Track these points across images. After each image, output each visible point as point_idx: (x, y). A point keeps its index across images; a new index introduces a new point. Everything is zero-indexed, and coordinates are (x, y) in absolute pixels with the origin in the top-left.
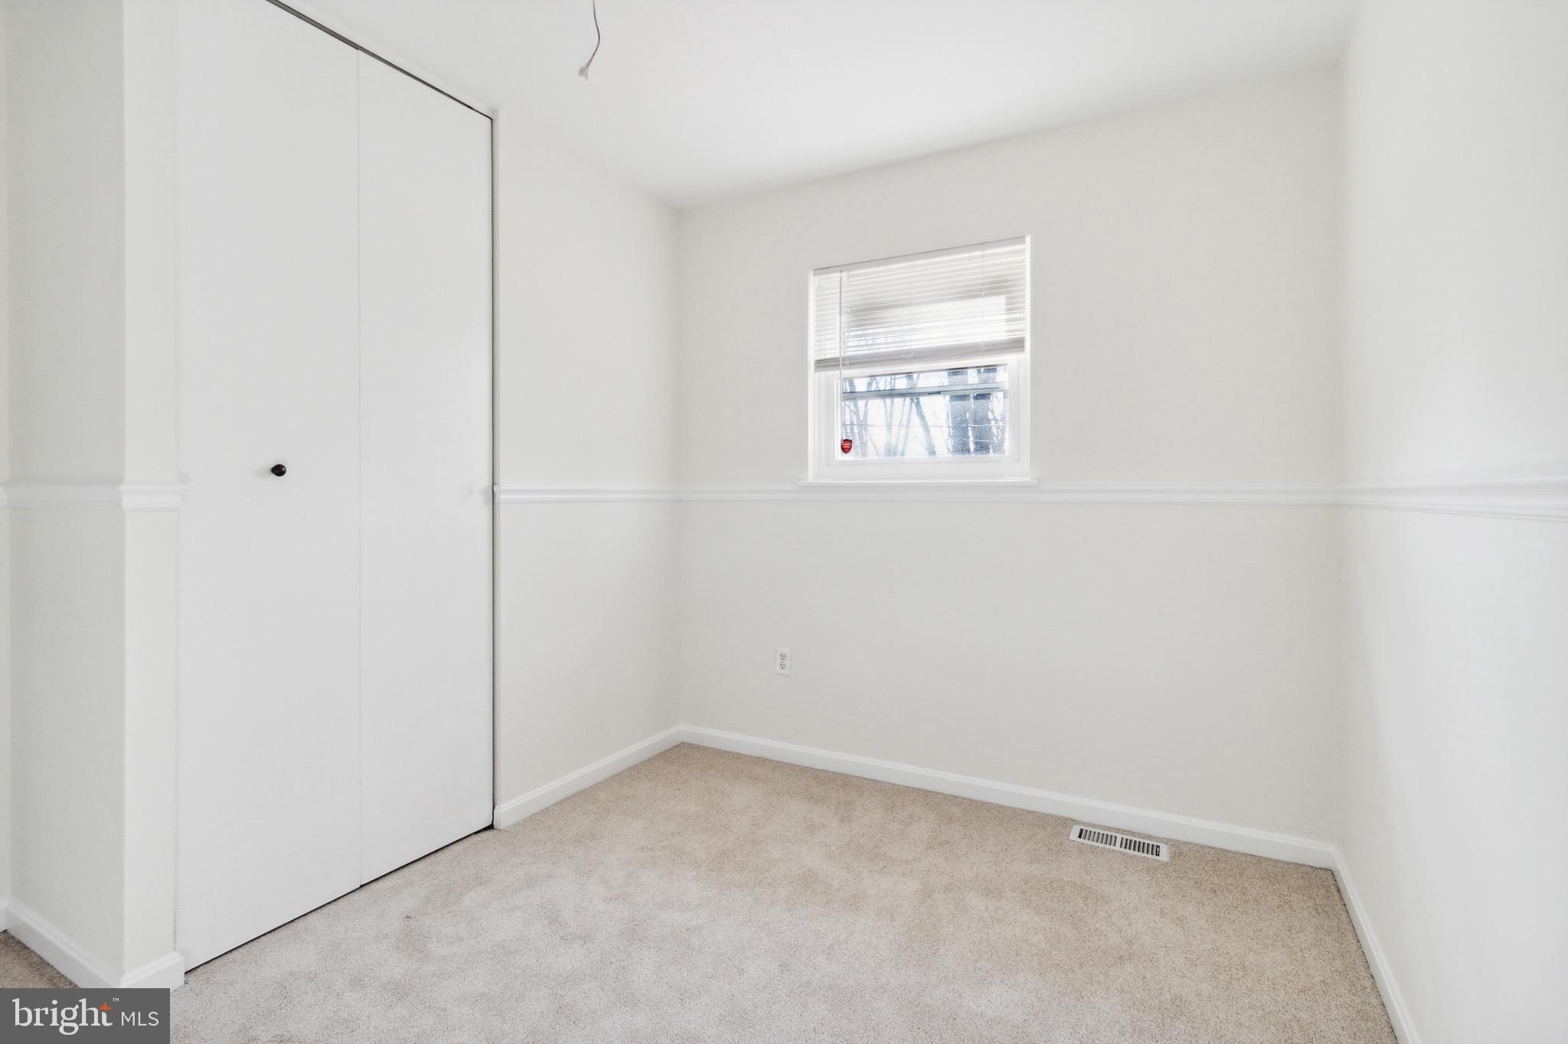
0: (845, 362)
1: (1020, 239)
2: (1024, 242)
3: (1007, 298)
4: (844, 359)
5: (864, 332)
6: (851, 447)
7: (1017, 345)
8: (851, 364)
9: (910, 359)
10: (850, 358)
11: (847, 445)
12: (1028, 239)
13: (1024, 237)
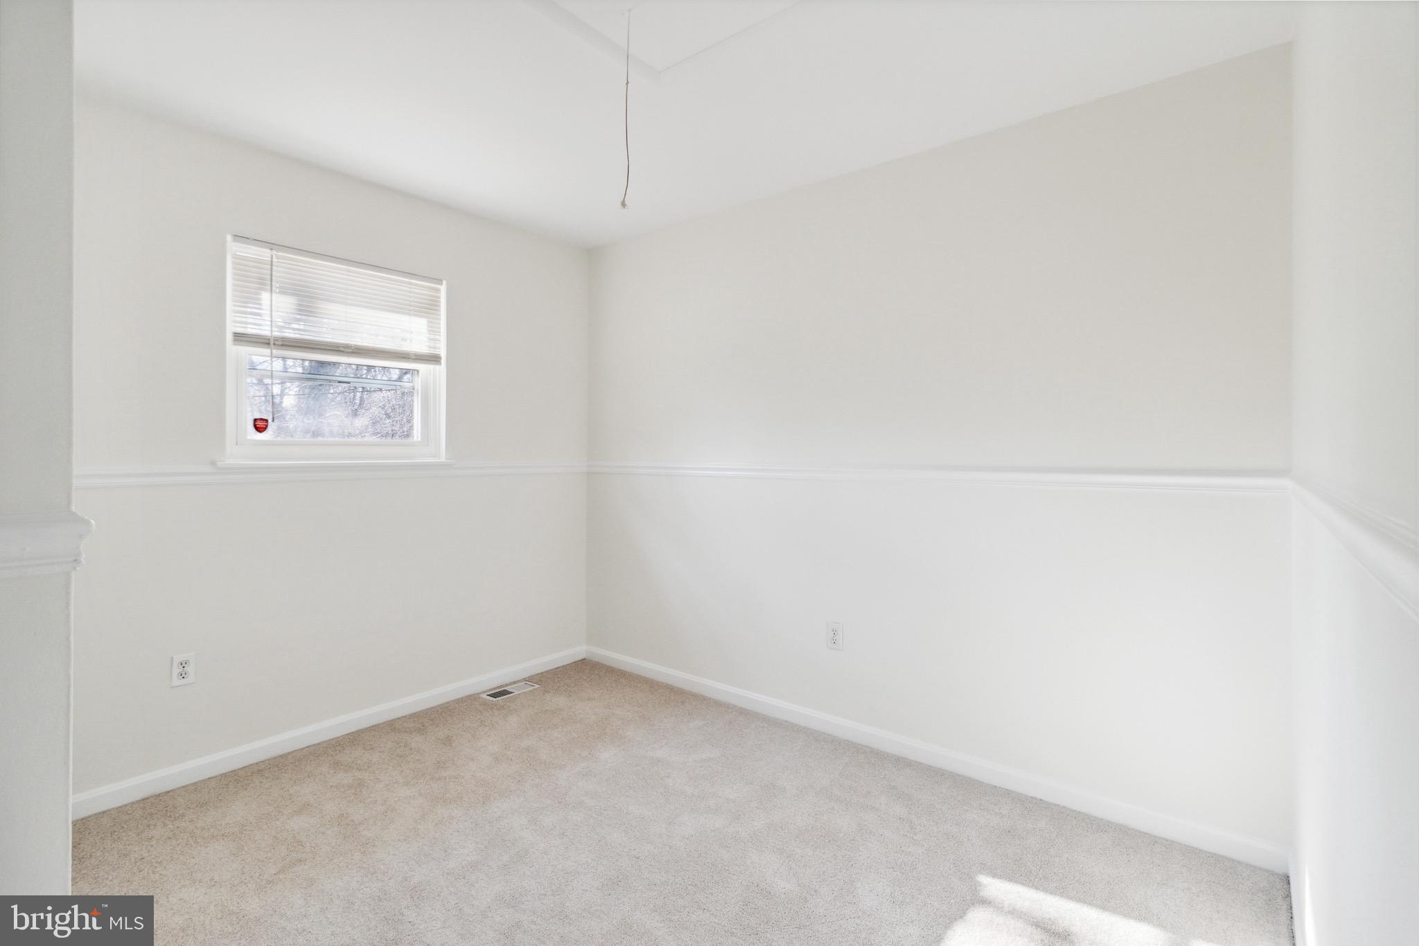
0: (277, 343)
1: (439, 281)
2: (442, 284)
3: (429, 322)
4: (276, 339)
5: (306, 317)
6: (267, 426)
7: (435, 359)
8: (282, 345)
9: (348, 353)
10: (283, 339)
11: (260, 424)
12: (444, 282)
13: (441, 280)
